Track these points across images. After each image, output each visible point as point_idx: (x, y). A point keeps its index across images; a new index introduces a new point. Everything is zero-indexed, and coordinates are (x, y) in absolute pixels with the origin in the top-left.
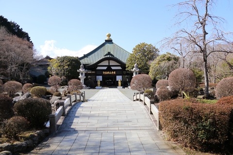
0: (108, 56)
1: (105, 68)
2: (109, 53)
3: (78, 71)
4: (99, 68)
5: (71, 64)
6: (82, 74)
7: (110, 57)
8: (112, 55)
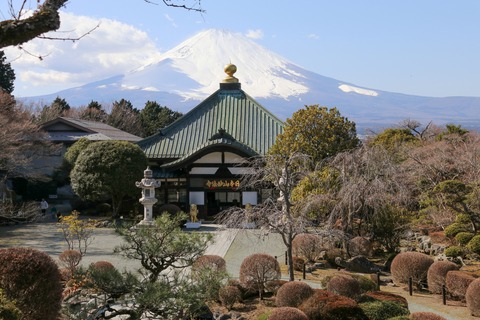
0: (220, 141)
1: (213, 171)
2: (222, 134)
3: (138, 184)
4: (195, 171)
5: (122, 163)
6: (148, 193)
7: (225, 144)
8: (229, 137)
